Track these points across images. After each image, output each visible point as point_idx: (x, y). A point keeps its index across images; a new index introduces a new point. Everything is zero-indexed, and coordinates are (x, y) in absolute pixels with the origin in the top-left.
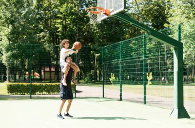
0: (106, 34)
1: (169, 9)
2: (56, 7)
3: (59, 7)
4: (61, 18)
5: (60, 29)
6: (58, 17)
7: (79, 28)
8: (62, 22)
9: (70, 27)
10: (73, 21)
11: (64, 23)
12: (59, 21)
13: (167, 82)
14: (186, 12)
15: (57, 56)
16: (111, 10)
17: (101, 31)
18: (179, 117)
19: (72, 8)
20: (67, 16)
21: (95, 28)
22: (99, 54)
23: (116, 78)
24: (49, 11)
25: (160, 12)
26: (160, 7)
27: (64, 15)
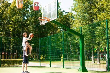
0: (38, 33)
1: (72, 20)
2: (9, 18)
3: (11, 18)
4: (12, 24)
5: (11, 30)
6: (10, 23)
7: (22, 30)
8: (13, 26)
9: (17, 29)
10: (19, 26)
11: (14, 27)
12: (11, 26)
13: (71, 60)
14: (82, 21)
15: (9, 46)
16: (50, 19)
17: (35, 31)
18: (83, 72)
19: (19, 18)
20: (16, 23)
21: (32, 30)
22: (34, 44)
23: (43, 58)
24: (5, 20)
25: (67, 22)
26: (67, 19)
27: (14, 22)
